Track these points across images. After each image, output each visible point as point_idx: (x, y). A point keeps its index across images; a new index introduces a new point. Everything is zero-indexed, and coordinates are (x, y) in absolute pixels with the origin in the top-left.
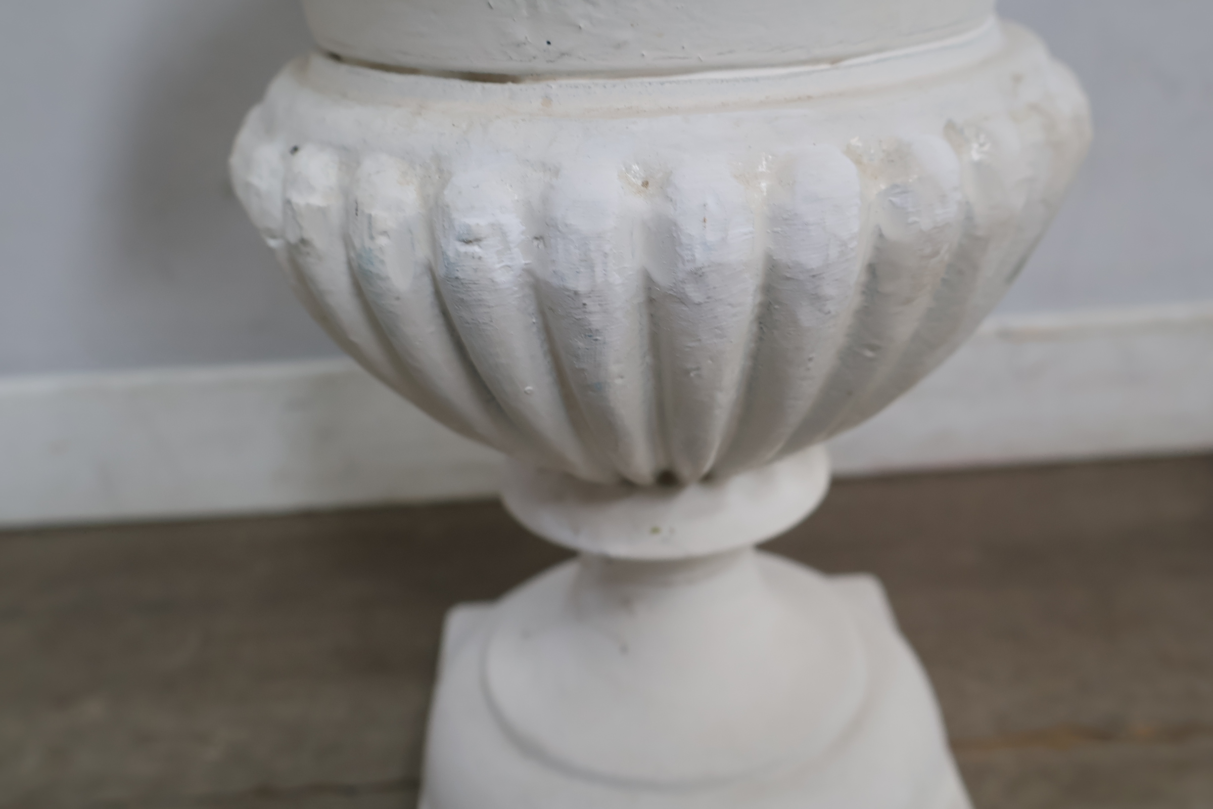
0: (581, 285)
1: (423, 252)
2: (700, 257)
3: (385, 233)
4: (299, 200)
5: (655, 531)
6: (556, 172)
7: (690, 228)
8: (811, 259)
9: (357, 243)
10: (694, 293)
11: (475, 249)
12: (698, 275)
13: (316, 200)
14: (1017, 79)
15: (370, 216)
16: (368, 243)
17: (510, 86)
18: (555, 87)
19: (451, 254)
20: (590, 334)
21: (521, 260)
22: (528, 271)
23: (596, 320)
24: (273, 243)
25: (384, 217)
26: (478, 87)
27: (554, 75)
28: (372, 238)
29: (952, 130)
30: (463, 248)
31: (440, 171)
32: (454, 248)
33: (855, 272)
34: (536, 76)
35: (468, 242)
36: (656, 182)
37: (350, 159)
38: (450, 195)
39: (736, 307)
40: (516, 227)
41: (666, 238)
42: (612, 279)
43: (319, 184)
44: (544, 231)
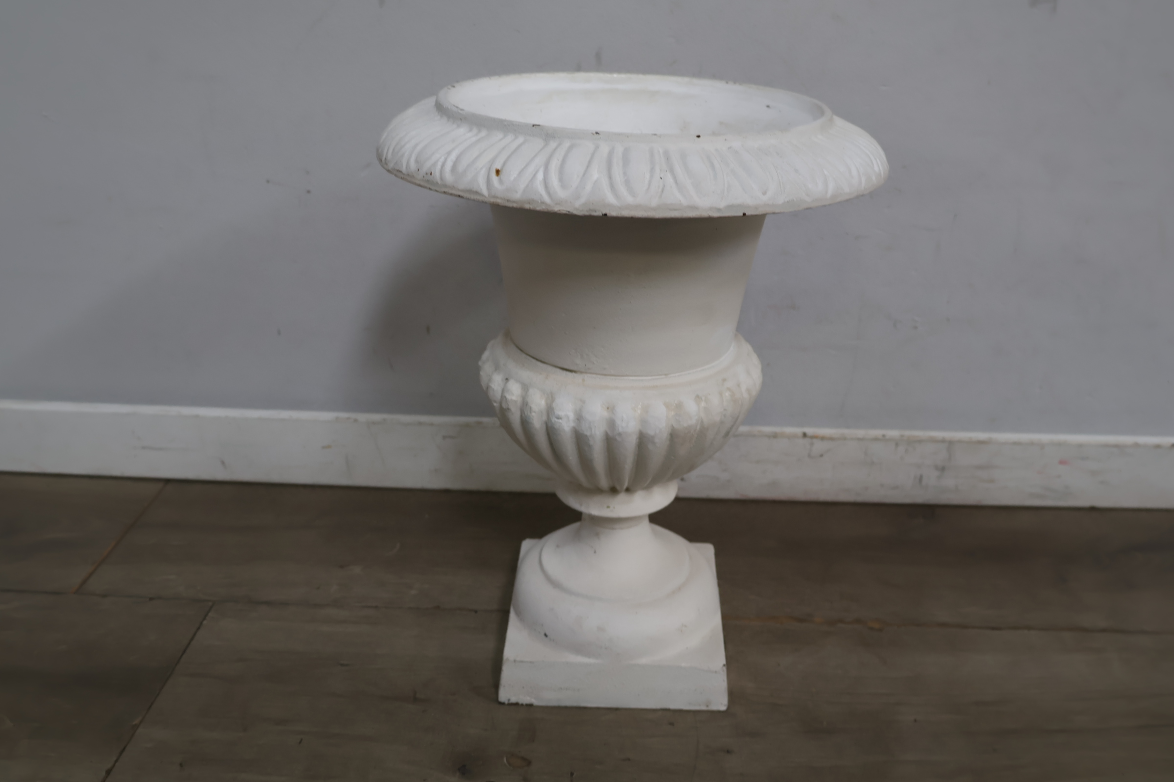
0: (588, 433)
1: (544, 418)
2: (620, 430)
3: (535, 412)
4: (509, 397)
5: (608, 507)
6: (584, 402)
7: (618, 422)
8: (651, 432)
9: (526, 413)
10: (618, 438)
11: (560, 421)
12: (620, 434)
13: (514, 398)
14: (724, 380)
15: (531, 408)
16: (529, 413)
17: (573, 374)
18: (586, 376)
19: (553, 421)
20: (589, 447)
21: (572, 424)
22: (574, 428)
23: (591, 443)
24: (495, 405)
25: (535, 407)
26: (565, 373)
27: (586, 373)
28: (531, 413)
29: (698, 398)
30: (556, 420)
31: (552, 397)
32: (554, 420)
33: (665, 435)
34: (581, 372)
35: (558, 418)
36: (611, 408)
37: (525, 388)
38: (554, 405)
39: (630, 445)
40: (572, 416)
41: (612, 423)
42: (597, 432)
43: (514, 392)
44: (579, 418)
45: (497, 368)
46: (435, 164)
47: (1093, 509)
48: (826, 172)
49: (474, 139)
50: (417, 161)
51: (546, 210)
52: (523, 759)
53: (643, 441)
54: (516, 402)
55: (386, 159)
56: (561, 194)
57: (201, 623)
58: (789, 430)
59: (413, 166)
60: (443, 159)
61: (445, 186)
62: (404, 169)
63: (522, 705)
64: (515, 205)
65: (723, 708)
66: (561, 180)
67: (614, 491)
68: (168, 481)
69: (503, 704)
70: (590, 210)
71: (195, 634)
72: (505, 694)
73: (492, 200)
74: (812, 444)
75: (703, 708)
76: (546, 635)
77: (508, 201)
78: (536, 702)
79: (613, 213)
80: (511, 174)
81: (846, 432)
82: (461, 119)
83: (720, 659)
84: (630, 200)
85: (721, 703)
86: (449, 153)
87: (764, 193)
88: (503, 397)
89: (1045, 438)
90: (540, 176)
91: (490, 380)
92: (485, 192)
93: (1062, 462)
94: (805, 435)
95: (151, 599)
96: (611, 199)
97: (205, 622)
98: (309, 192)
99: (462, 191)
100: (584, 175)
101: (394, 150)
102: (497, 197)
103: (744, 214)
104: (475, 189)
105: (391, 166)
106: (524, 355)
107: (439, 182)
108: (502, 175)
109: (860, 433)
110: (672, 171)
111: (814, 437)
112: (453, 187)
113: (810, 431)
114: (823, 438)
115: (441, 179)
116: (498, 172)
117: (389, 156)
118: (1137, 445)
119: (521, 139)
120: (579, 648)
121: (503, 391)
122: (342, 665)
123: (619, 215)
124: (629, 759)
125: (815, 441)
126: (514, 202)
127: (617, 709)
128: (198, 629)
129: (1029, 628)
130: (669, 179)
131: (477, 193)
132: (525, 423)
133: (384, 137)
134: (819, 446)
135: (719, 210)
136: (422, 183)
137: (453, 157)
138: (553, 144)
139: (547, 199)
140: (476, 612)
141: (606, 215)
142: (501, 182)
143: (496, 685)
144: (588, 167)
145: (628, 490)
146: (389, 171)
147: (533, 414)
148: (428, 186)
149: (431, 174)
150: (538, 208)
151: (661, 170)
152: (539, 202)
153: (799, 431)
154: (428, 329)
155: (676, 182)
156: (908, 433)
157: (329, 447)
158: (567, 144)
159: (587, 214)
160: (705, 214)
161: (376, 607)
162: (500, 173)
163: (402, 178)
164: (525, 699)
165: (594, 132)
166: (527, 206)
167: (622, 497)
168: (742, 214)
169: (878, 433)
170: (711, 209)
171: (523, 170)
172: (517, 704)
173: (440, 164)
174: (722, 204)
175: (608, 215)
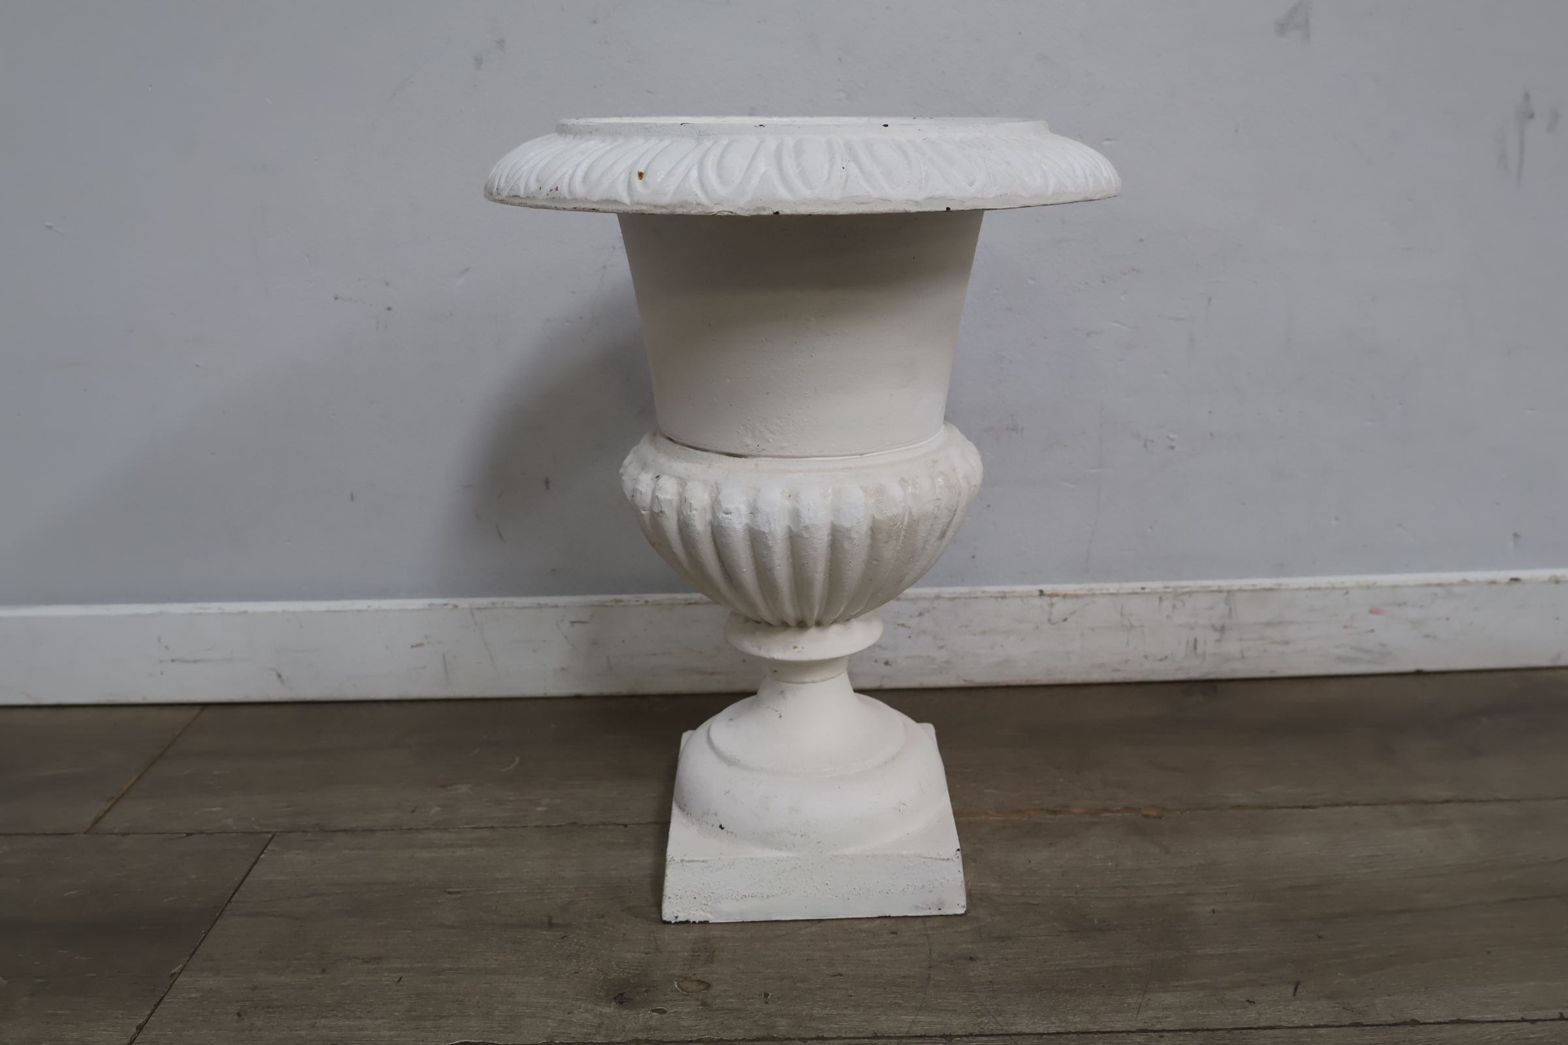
0: (766, 530)
1: (709, 517)
2: (808, 522)
3: (696, 509)
4: (661, 496)
5: (795, 647)
6: (759, 491)
7: (804, 512)
8: (847, 525)
9: (685, 513)
10: (804, 534)
11: (729, 516)
12: (807, 528)
13: (668, 497)
14: (935, 462)
15: (691, 506)
16: (689, 513)
17: (743, 459)
18: (759, 459)
19: (720, 517)
20: (769, 548)
21: (745, 520)
22: (747, 524)
23: (770, 543)
24: (644, 512)
25: (696, 504)
26: (732, 459)
27: (759, 456)
28: (691, 511)
29: (903, 481)
30: (725, 516)
31: (717, 488)
32: (721, 515)
33: (864, 528)
34: (753, 456)
35: (727, 514)
36: (793, 496)
37: (682, 482)
38: (720, 497)
39: (821, 540)
40: (744, 509)
41: (796, 515)
42: (777, 528)
43: (669, 490)
44: (754, 511)
45: (644, 467)
46: (562, 178)
47: (1419, 673)
48: (1044, 167)
49: (609, 148)
50: (538, 180)
51: (703, 214)
52: (700, 982)
53: (837, 537)
54: (671, 501)
55: (497, 189)
56: (721, 191)
57: (259, 857)
58: (1020, 588)
59: (533, 186)
60: (571, 171)
61: (575, 200)
62: (522, 193)
63: (694, 922)
64: (664, 211)
65: (962, 911)
66: (720, 176)
67: (802, 625)
68: (205, 705)
69: (666, 923)
70: (758, 208)
71: (250, 870)
72: (670, 911)
73: (635, 208)
74: (1052, 605)
75: (935, 912)
76: (721, 827)
77: (655, 206)
78: (712, 919)
79: (786, 210)
80: (657, 177)
81: (1096, 587)
82: (591, 132)
83: (951, 842)
84: (806, 193)
85: (957, 904)
86: (578, 165)
87: (971, 185)
88: (655, 498)
89: (1349, 580)
90: (694, 174)
91: (636, 480)
92: (626, 200)
93: (1373, 611)
94: (1041, 593)
95: (188, 835)
96: (783, 193)
97: (262, 856)
98: (389, 309)
99: (595, 202)
100: (748, 169)
101: (507, 177)
102: (642, 204)
103: (948, 209)
104: (613, 198)
105: (504, 194)
106: (678, 446)
107: (567, 196)
108: (645, 177)
109: (1113, 587)
110: (856, 160)
111: (1051, 595)
112: (586, 200)
113: (1048, 588)
114: (1065, 596)
115: (570, 193)
116: (641, 175)
117: (502, 184)
118: (1465, 582)
119: (667, 142)
120: (767, 839)
121: (654, 491)
122: (450, 893)
123: (794, 213)
124: (841, 975)
125: (1055, 599)
126: (663, 207)
127: (820, 921)
128: (255, 863)
129: (1350, 804)
130: (853, 169)
131: (616, 202)
132: (684, 526)
133: (493, 172)
134: (1061, 607)
135: (917, 203)
136: (545, 203)
137: (584, 166)
138: (707, 143)
139: (703, 199)
140: (625, 826)
141: (777, 213)
142: (645, 185)
143: (659, 905)
144: (752, 161)
145: (819, 624)
146: (502, 201)
147: (694, 512)
148: (553, 205)
149: (557, 189)
150: (693, 212)
151: (842, 160)
152: (695, 203)
153: (1034, 589)
154: (547, 482)
155: (862, 171)
156: (1172, 584)
157: (420, 645)
158: (725, 141)
159: (755, 213)
160: (900, 208)
161: (492, 828)
162: (644, 176)
163: (519, 205)
164: (697, 916)
165: (758, 125)
166: (680, 211)
167: (813, 633)
168: (945, 209)
169: (1136, 585)
170: (907, 201)
171: (672, 169)
172: (687, 922)
173: (567, 177)
174: (920, 196)
175: (781, 213)
